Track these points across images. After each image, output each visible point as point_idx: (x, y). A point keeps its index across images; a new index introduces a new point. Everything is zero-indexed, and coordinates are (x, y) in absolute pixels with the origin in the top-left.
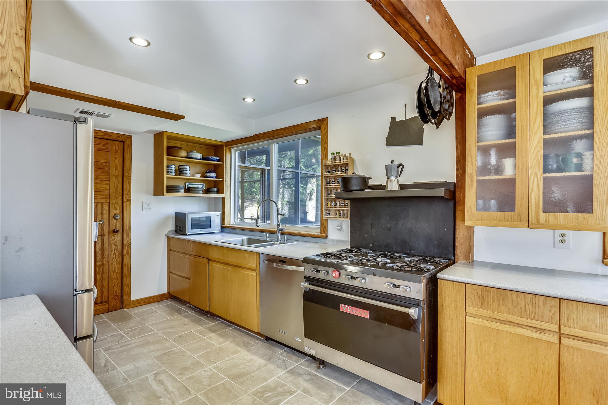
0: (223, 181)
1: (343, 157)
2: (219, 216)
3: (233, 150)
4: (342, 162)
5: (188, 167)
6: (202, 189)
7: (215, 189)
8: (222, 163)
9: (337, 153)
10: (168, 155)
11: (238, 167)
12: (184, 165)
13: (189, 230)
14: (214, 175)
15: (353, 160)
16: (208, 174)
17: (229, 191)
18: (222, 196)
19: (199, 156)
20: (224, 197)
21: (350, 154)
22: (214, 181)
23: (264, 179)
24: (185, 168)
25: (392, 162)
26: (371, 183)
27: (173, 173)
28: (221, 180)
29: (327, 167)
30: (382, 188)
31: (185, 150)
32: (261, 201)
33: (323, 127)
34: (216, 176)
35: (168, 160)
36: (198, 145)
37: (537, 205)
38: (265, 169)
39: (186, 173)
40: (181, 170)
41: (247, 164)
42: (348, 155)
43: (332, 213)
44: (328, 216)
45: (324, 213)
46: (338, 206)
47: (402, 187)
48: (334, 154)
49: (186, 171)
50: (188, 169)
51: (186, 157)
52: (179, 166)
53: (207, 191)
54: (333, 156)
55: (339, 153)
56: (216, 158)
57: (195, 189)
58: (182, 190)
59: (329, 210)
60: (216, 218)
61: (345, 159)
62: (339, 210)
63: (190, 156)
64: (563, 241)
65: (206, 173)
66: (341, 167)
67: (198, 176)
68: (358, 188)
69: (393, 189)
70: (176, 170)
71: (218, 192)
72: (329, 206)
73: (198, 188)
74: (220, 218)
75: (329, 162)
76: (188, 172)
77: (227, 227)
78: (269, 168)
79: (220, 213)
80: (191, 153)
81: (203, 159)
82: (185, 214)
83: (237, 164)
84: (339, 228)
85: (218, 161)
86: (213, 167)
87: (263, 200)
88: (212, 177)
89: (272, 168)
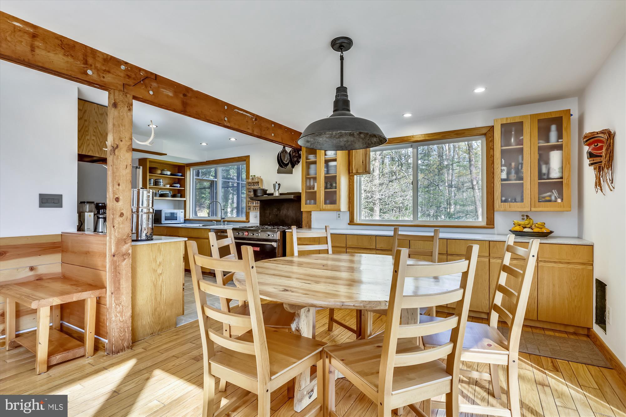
0: (185, 189)
1: (257, 178)
2: (182, 212)
3: (191, 169)
4: (256, 181)
5: (161, 180)
6: (170, 195)
7: (179, 195)
8: (184, 178)
9: (254, 176)
10: (149, 173)
11: (195, 180)
12: (159, 179)
13: (163, 221)
14: (178, 185)
15: (262, 180)
16: (175, 185)
17: (189, 196)
18: (184, 199)
19: (169, 173)
20: (186, 200)
21: (260, 177)
22: (178, 189)
23: (213, 188)
24: (159, 181)
25: (276, 182)
26: (268, 192)
27: (152, 184)
28: (184, 188)
29: (249, 183)
30: (272, 194)
31: (160, 170)
32: (211, 202)
33: (247, 160)
34: (180, 186)
35: (149, 175)
36: (167, 165)
37: (323, 201)
38: (214, 181)
39: (160, 184)
40: (157, 182)
41: (200, 178)
42: (259, 177)
43: (252, 208)
44: (249, 210)
45: (247, 208)
46: (254, 204)
47: (281, 194)
48: (252, 176)
49: (160, 183)
50: (162, 182)
51: (161, 174)
52: (155, 180)
53: (174, 196)
54: (252, 177)
55: (255, 176)
56: (180, 174)
57: (166, 195)
58: (158, 195)
59: (250, 207)
60: (180, 214)
61: (258, 179)
62: (255, 207)
63: (163, 173)
64: (339, 217)
65: (173, 184)
66: (256, 183)
67: (168, 186)
68: (261, 195)
69: (276, 195)
70: (153, 182)
71: (181, 197)
72: (250, 204)
73: (168, 194)
74: (183, 214)
75: (250, 180)
76: (162, 183)
77: (188, 220)
78: (216, 180)
79: (183, 211)
80: (163, 171)
81: (171, 175)
82: (161, 211)
83: (195, 177)
84: (255, 216)
85: (181, 176)
86: (177, 180)
87: (213, 201)
88: (177, 187)
89: (218, 180)
